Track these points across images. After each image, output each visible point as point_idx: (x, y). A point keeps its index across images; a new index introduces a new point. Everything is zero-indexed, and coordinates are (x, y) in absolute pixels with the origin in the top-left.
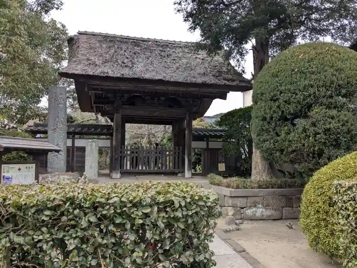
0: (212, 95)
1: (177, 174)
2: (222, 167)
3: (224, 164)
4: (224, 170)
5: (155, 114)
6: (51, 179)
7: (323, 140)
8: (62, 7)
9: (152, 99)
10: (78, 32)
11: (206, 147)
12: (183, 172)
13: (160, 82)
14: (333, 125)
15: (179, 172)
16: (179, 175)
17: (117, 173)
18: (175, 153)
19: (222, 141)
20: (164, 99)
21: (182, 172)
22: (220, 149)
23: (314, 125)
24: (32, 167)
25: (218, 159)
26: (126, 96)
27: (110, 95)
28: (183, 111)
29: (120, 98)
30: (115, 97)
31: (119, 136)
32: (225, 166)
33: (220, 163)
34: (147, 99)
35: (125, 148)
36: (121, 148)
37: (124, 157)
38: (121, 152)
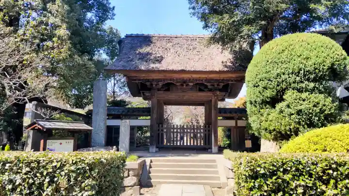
2: (248, 144)
3: (250, 141)
4: (251, 146)
7: (297, 120)
8: (114, 17)
9: (182, 85)
10: (125, 35)
13: (183, 71)
14: (304, 106)
17: (153, 148)
21: (210, 148)
23: (288, 106)
24: (71, 142)
26: (161, 84)
27: (148, 84)
28: (210, 94)
29: (156, 85)
30: (152, 85)
31: (155, 116)
32: (252, 143)
33: (247, 140)
34: (178, 85)
35: (162, 126)
36: (159, 127)
37: (162, 134)
38: (159, 130)
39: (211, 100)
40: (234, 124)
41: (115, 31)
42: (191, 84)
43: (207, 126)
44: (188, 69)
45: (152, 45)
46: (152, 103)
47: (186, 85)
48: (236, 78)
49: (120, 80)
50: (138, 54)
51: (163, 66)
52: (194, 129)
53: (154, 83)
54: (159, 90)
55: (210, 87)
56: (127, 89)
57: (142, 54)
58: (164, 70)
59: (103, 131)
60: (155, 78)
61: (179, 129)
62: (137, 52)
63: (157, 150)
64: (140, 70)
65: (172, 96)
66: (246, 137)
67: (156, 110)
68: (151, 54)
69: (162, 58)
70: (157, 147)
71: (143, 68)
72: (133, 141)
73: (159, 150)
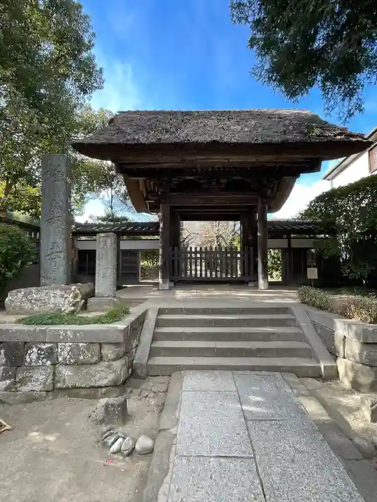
0: (297, 165)
1: (247, 283)
2: (313, 273)
3: (316, 269)
4: (317, 277)
5: (214, 203)
6: (35, 296)
9: (210, 182)
11: (287, 246)
12: (256, 280)
13: (215, 146)
15: (250, 281)
16: (251, 284)
17: (165, 282)
18: (244, 255)
19: (308, 238)
20: (226, 181)
21: (254, 281)
22: (309, 249)
25: (306, 262)
26: (175, 181)
28: (254, 196)
31: (167, 234)
32: (318, 271)
33: (310, 267)
34: (203, 184)
35: (178, 250)
36: (173, 250)
37: (178, 261)
38: (173, 255)
39: (256, 207)
40: (286, 246)
42: (224, 181)
43: (246, 248)
44: (226, 139)
46: (163, 215)
47: (217, 182)
51: (179, 137)
56: (129, 202)
57: (143, 126)
59: (62, 255)
63: (172, 285)
65: (194, 200)
66: (308, 264)
67: (169, 223)
69: (177, 128)
70: (171, 281)
71: (142, 140)
72: (136, 272)
73: (175, 286)
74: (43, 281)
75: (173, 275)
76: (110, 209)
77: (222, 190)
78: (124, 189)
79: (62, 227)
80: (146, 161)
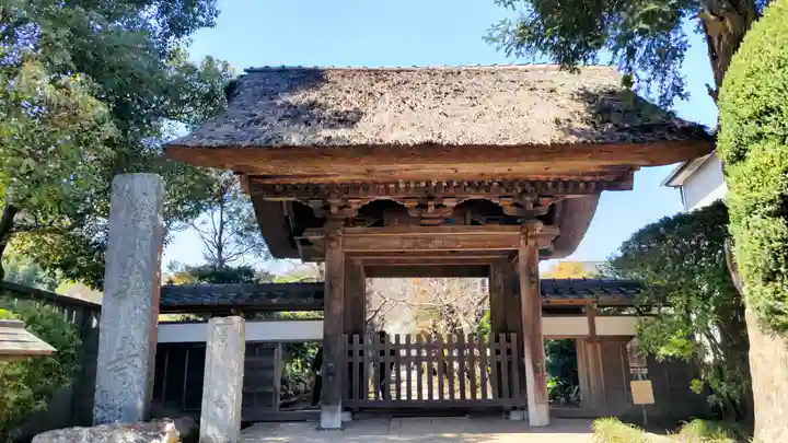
1: (508, 413)
2: (642, 392)
3: (649, 383)
4: (651, 401)
5: (432, 247)
9: (423, 206)
10: (247, 69)
11: (588, 332)
12: (524, 407)
13: (430, 150)
15: (514, 408)
16: (515, 416)
17: (333, 412)
18: (498, 352)
19: (635, 315)
20: (454, 204)
21: (521, 409)
22: (631, 337)
25: (628, 368)
26: (355, 204)
27: (315, 204)
28: (511, 232)
29: (341, 208)
30: (327, 207)
31: (338, 307)
32: (654, 388)
33: (637, 379)
34: (411, 208)
35: (361, 341)
36: (351, 341)
37: (361, 365)
38: (351, 353)
39: (516, 252)
40: (586, 331)
41: (220, 68)
42: (450, 203)
43: (502, 336)
44: (449, 138)
45: (326, 87)
46: (329, 268)
47: (436, 207)
48: (602, 174)
49: (238, 211)
50: (282, 106)
51: (363, 133)
52: (461, 346)
53: (335, 202)
54: (349, 222)
55: (509, 211)
56: (257, 236)
57: (295, 107)
58: (366, 145)
59: (138, 362)
60: (336, 180)
61: (414, 346)
62: (279, 102)
63: (347, 416)
64: (287, 147)
65: (390, 240)
66: (632, 372)
67: (342, 285)
68: (323, 107)
69: (359, 114)
70: (345, 409)
71: (295, 140)
72: (270, 390)
73: (354, 419)
74: (98, 414)
75: (351, 397)
76: (216, 251)
77: (447, 221)
78: (247, 208)
79: (145, 306)
80: (300, 172)
